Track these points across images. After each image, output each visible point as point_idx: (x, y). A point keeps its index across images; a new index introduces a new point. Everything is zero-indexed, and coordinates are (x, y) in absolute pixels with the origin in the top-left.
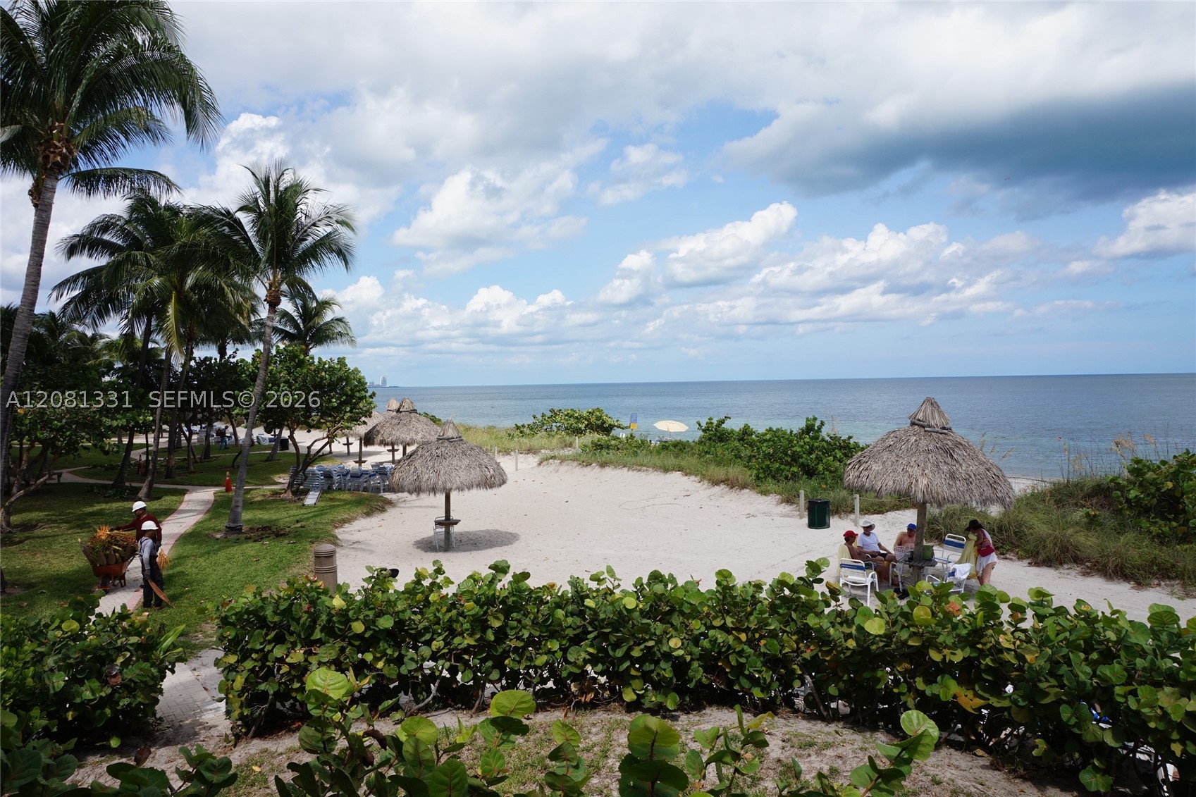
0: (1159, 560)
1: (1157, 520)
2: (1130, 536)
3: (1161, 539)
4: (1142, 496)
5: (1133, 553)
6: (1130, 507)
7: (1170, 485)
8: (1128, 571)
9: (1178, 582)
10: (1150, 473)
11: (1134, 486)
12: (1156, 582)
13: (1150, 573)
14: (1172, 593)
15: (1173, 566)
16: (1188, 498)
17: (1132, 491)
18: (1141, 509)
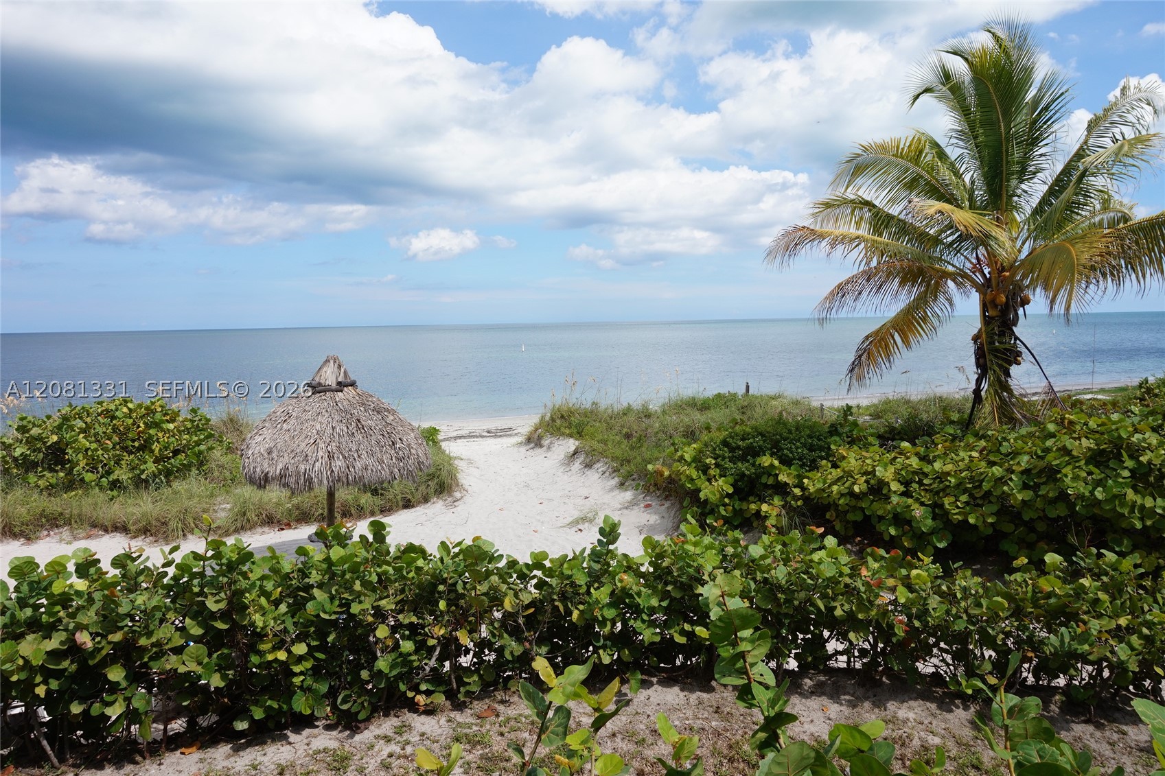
0: (47, 511)
1: (45, 473)
2: (18, 493)
3: (51, 489)
4: (28, 452)
5: (22, 510)
6: (17, 466)
7: (55, 438)
8: (17, 530)
9: (66, 528)
10: (35, 429)
11: (21, 443)
12: (46, 533)
13: (38, 525)
14: (61, 540)
15: (61, 514)
16: (71, 448)
17: (17, 449)
18: (28, 465)
